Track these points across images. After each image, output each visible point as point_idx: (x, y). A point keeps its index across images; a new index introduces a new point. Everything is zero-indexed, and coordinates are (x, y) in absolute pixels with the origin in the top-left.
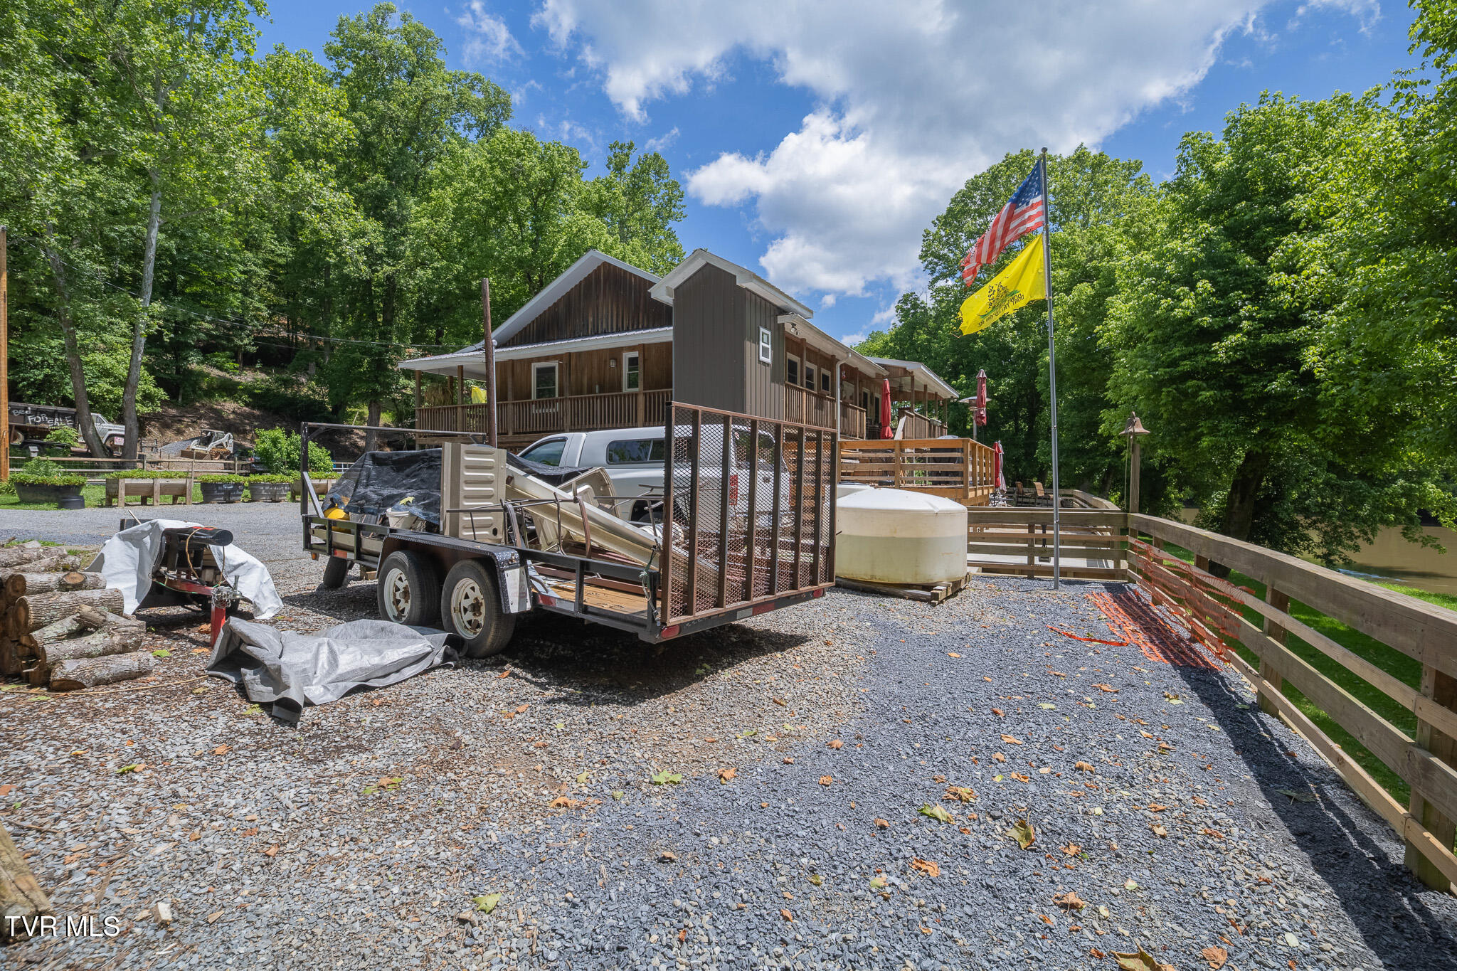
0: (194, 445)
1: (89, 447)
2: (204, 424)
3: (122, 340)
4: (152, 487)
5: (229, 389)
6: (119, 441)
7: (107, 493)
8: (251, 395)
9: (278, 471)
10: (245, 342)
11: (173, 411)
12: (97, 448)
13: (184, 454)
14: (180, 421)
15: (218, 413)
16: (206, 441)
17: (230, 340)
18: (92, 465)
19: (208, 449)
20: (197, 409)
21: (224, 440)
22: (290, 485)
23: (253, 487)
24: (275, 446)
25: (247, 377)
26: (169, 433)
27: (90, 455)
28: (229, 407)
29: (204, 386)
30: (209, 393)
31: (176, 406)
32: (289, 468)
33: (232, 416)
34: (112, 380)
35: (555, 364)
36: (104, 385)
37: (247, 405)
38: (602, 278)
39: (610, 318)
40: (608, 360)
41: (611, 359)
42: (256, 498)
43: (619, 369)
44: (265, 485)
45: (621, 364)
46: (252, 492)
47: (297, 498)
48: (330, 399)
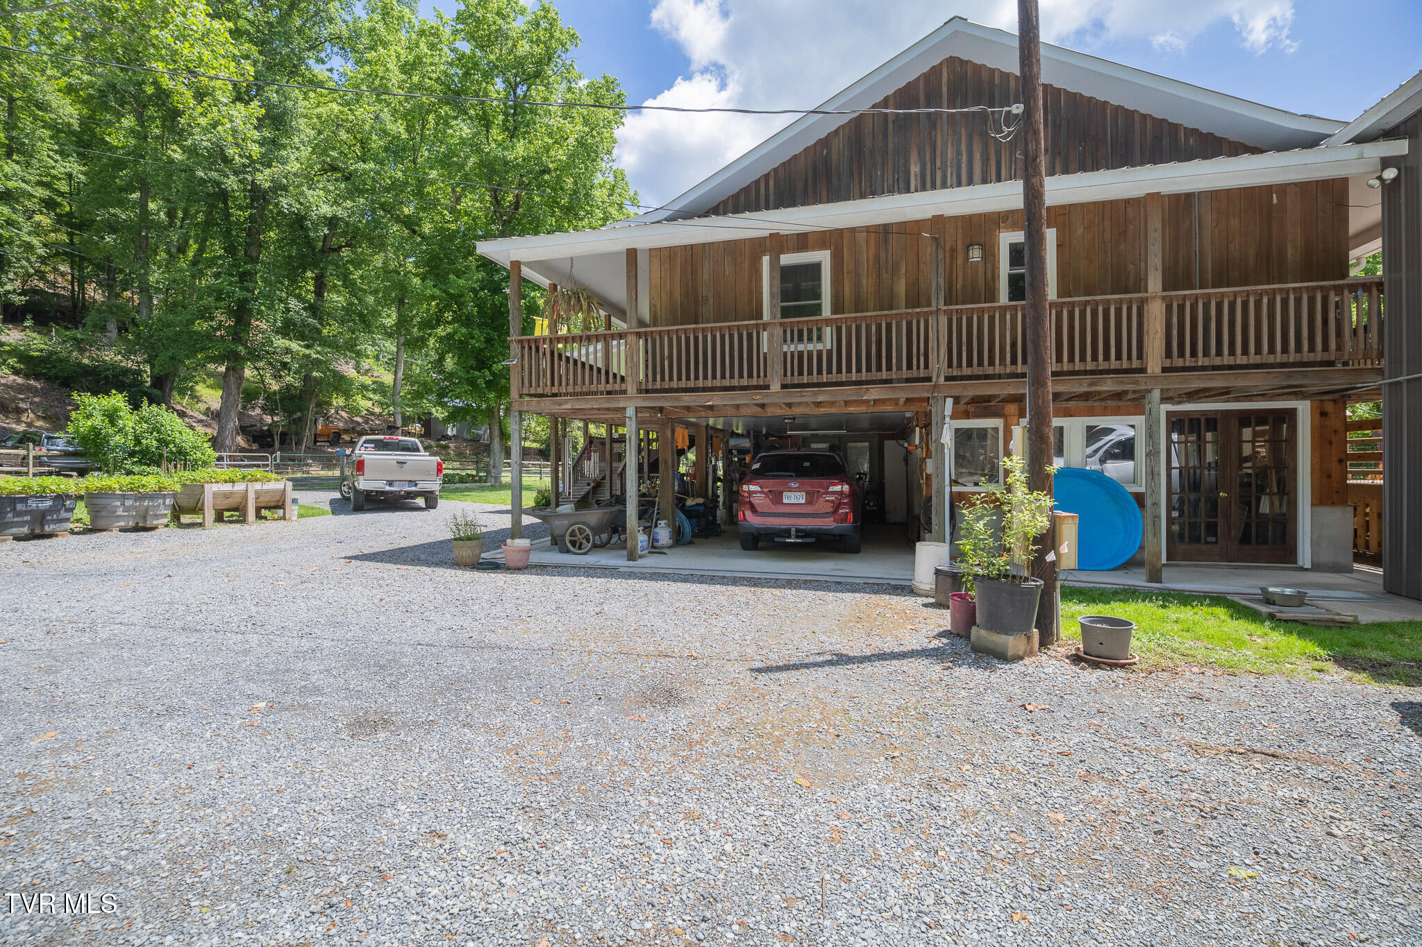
8: (23, 359)
9: (117, 467)
10: (8, 288)
22: (175, 495)
23: (95, 500)
24: (112, 422)
25: (14, 337)
32: (140, 462)
35: (823, 257)
38: (945, 89)
39: (964, 166)
40: (960, 247)
41: (972, 245)
42: (101, 523)
43: (989, 265)
44: (124, 497)
45: (994, 256)
46: (95, 511)
47: (185, 519)
48: (152, 367)
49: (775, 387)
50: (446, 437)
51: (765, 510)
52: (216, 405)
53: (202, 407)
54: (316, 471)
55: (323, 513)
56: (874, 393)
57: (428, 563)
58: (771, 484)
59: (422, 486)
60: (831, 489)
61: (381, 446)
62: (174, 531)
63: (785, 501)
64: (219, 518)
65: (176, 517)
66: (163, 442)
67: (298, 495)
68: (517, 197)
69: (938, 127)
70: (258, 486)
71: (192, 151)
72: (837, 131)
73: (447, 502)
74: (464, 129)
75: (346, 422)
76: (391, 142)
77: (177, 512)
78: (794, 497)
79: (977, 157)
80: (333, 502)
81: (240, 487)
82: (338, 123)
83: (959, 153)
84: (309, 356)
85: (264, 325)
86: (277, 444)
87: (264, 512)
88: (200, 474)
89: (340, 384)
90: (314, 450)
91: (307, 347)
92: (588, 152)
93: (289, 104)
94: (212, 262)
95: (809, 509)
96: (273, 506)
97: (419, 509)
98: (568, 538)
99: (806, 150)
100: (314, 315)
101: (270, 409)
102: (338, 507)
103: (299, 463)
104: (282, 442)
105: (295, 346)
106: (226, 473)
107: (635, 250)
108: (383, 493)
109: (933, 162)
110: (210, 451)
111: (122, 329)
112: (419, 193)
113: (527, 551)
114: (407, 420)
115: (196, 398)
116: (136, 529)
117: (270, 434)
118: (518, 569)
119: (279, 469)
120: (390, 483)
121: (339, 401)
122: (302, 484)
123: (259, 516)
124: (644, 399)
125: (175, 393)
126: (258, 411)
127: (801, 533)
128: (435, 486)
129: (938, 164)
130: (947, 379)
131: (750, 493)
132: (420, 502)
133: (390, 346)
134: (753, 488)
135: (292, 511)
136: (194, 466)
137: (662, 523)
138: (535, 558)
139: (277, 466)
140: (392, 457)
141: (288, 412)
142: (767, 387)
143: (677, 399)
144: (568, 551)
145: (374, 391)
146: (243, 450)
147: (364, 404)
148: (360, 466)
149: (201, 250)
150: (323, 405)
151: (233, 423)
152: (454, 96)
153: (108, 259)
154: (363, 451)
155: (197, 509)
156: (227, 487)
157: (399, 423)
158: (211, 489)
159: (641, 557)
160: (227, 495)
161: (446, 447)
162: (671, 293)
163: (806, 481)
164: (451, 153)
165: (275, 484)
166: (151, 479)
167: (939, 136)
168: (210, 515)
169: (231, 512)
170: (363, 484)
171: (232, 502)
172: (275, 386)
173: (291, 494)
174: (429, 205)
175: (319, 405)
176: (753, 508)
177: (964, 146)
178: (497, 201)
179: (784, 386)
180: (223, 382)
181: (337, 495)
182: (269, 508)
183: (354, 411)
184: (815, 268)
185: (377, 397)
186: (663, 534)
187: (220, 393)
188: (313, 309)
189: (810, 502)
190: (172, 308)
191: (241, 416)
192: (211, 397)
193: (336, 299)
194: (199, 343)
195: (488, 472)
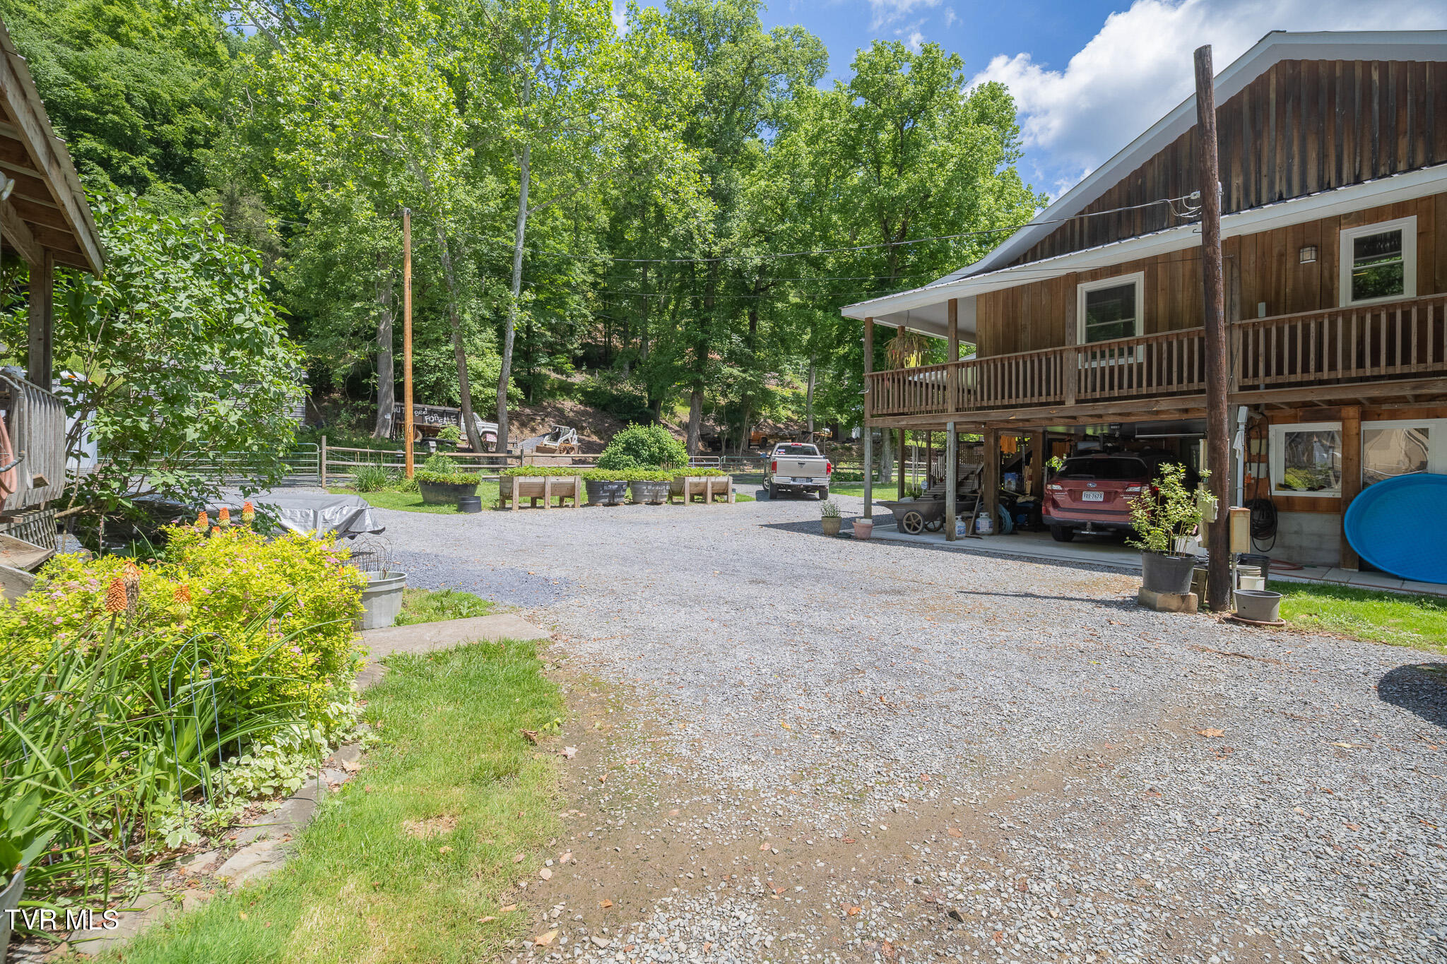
0: (546, 441)
1: (470, 442)
2: (551, 421)
3: (490, 345)
4: (543, 486)
5: (567, 389)
6: (491, 438)
7: (501, 493)
8: (585, 393)
10: (575, 345)
11: (528, 411)
12: (477, 444)
13: (539, 449)
14: (534, 420)
15: (561, 411)
16: (556, 437)
17: (563, 345)
18: (473, 461)
19: (557, 444)
20: (545, 408)
21: (569, 436)
22: (671, 484)
23: (635, 486)
25: (578, 378)
26: (526, 431)
27: (472, 451)
28: (569, 405)
29: (548, 387)
30: (552, 394)
31: (529, 406)
32: (652, 462)
33: (571, 414)
34: (482, 382)
35: (1136, 278)
36: (477, 386)
37: (581, 403)
38: (1273, 96)
39: (1296, 169)
40: (1290, 250)
41: (1304, 247)
42: (638, 499)
43: (1326, 265)
44: (647, 484)
45: (1332, 254)
46: (634, 492)
47: (675, 499)
48: (650, 394)
49: (1070, 402)
50: (851, 440)
51: (1067, 506)
52: (686, 419)
53: (677, 420)
54: (749, 469)
55: (751, 500)
56: (1164, 404)
57: (806, 532)
58: (1071, 484)
59: (816, 482)
60: (1130, 490)
61: (789, 450)
62: (669, 505)
63: (1084, 499)
64: (692, 500)
65: (670, 498)
66: (662, 450)
67: (735, 486)
68: (904, 224)
69: (1265, 134)
70: (713, 479)
71: (674, 240)
72: (1151, 161)
73: (836, 495)
74: (858, 176)
75: (771, 428)
76: (803, 200)
77: (672, 494)
78: (1093, 496)
79: (1313, 155)
80: (758, 493)
81: (703, 479)
82: (765, 194)
83: (1290, 157)
84: (744, 379)
85: (717, 357)
86: (724, 449)
87: (716, 497)
88: (683, 470)
89: (767, 397)
90: (748, 453)
91: (744, 372)
92: (966, 174)
93: (733, 185)
94: (685, 314)
95: (1107, 507)
96: (721, 493)
97: (816, 499)
98: (905, 522)
99: (1120, 183)
100: (749, 346)
101: (719, 421)
102: (760, 496)
103: (738, 463)
104: (727, 447)
105: (736, 372)
106: (695, 470)
107: (956, 300)
108: (790, 486)
109: (1259, 172)
110: (686, 455)
111: (632, 367)
112: (824, 238)
113: (870, 527)
114: (818, 426)
115: (673, 414)
116: (653, 503)
117: (719, 440)
118: (863, 540)
119: (725, 468)
120: (794, 479)
121: (765, 412)
122: (739, 479)
123: (714, 500)
124: (961, 416)
125: (662, 413)
126: (711, 422)
127: (1096, 527)
128: (825, 481)
129: (1264, 171)
130: (1242, 388)
131: (1053, 491)
132: (817, 495)
133: (805, 361)
134: (1056, 487)
135: (733, 496)
136: (677, 465)
137: (983, 514)
138: (874, 534)
139: (724, 466)
140: (794, 459)
141: (731, 422)
142: (1062, 403)
143: (986, 415)
144: (906, 532)
145: (792, 402)
146: (702, 453)
147: (784, 413)
148: (774, 466)
149: (677, 306)
150: (755, 415)
151: (697, 433)
152: (850, 150)
153: (625, 318)
154: (778, 455)
155: (681, 493)
156: (696, 480)
157: (811, 429)
158: (689, 480)
159: (958, 539)
160: (697, 485)
161: (850, 449)
162: (995, 325)
163: (1102, 482)
164: (848, 201)
165: (723, 478)
166: (660, 473)
167: (1266, 143)
168: (688, 497)
169: (699, 496)
170: (776, 479)
171: (700, 489)
172: (722, 402)
173: (732, 486)
174: (831, 245)
175: (752, 416)
176: (1055, 504)
177: (1296, 149)
178: (887, 231)
179: (1078, 402)
180: (691, 401)
181: (761, 488)
182: (719, 494)
183: (777, 419)
184: (1131, 288)
185: (793, 408)
186: (984, 523)
187: (689, 409)
188: (748, 341)
189: (1106, 500)
190: (660, 350)
191: (702, 426)
192: (683, 413)
193: (765, 326)
194: (676, 374)
195: (880, 472)
